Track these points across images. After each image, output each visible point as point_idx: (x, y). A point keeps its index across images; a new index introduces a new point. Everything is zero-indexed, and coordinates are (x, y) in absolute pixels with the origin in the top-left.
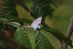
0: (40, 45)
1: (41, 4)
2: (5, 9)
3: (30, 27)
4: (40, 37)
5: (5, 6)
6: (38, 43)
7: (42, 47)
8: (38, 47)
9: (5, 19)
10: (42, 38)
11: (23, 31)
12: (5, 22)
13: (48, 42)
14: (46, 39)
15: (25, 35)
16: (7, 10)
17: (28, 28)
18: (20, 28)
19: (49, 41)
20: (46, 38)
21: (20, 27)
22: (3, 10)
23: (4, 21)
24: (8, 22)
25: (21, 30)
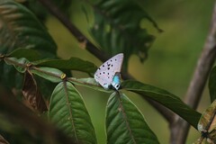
0: (119, 130)
3: (92, 83)
4: (120, 109)
6: (113, 124)
7: (124, 134)
8: (114, 134)
9: (24, 59)
10: (125, 110)
11: (71, 93)
12: (23, 69)
13: (140, 123)
14: (134, 114)
15: (78, 104)
17: (85, 83)
18: (65, 85)
19: (143, 120)
20: (136, 111)
21: (65, 80)
23: (21, 65)
24: (31, 67)
25: (67, 90)
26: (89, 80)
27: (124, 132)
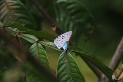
0: (64, 73)
1: (73, 17)
2: (17, 17)
3: (52, 45)
4: (66, 61)
5: (18, 13)
6: (61, 69)
7: (67, 76)
8: (61, 75)
9: (16, 28)
10: (69, 62)
11: (40, 50)
12: (15, 34)
13: (76, 70)
14: (73, 64)
15: (43, 56)
16: (21, 20)
17: (49, 45)
18: (37, 44)
19: (78, 68)
20: (75, 63)
21: (37, 42)
22: (15, 19)
23: (14, 31)
24: (19, 33)
25: (38, 48)
26: (51, 43)
27: (67, 74)
